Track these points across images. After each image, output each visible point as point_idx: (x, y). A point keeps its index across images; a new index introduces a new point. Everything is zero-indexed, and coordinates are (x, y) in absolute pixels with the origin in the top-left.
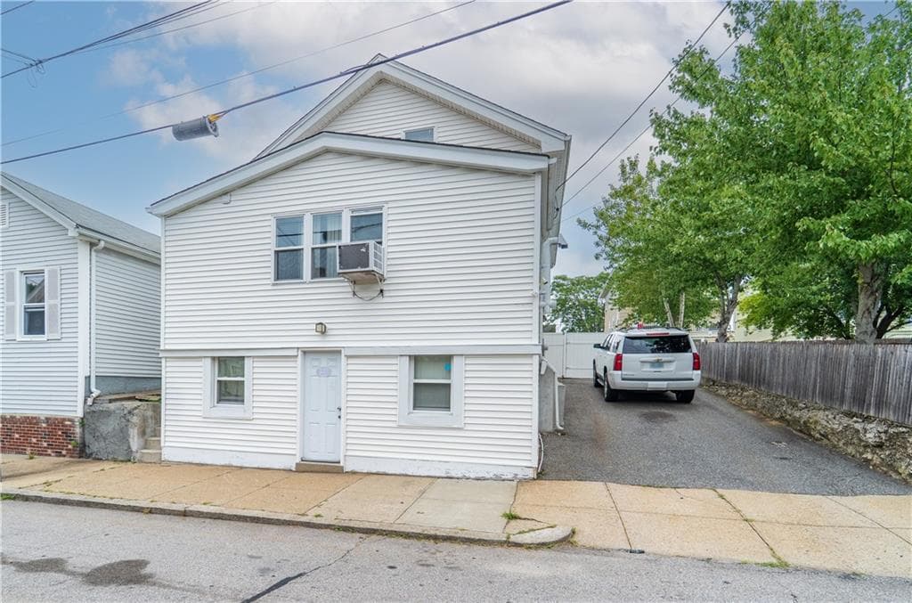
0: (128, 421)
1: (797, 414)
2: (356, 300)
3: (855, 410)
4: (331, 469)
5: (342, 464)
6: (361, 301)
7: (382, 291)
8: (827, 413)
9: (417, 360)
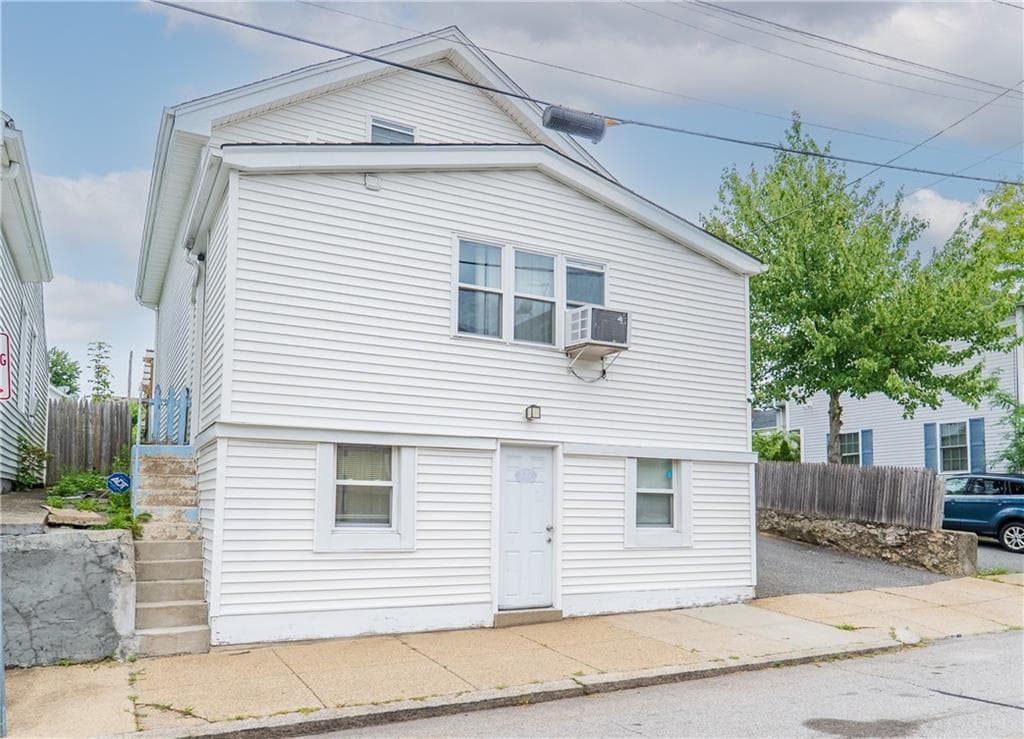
0: (112, 570)
1: (798, 525)
2: (572, 380)
3: (864, 518)
4: (543, 617)
5: (558, 607)
6: (577, 381)
7: (604, 372)
8: (834, 522)
9: (644, 463)
